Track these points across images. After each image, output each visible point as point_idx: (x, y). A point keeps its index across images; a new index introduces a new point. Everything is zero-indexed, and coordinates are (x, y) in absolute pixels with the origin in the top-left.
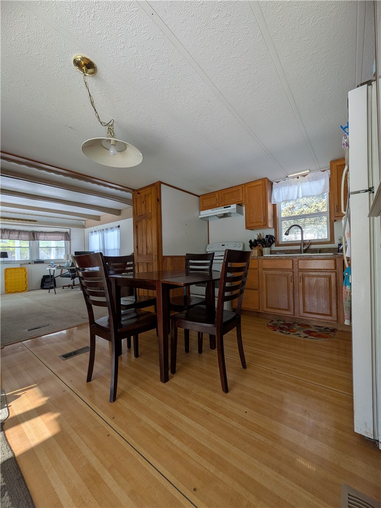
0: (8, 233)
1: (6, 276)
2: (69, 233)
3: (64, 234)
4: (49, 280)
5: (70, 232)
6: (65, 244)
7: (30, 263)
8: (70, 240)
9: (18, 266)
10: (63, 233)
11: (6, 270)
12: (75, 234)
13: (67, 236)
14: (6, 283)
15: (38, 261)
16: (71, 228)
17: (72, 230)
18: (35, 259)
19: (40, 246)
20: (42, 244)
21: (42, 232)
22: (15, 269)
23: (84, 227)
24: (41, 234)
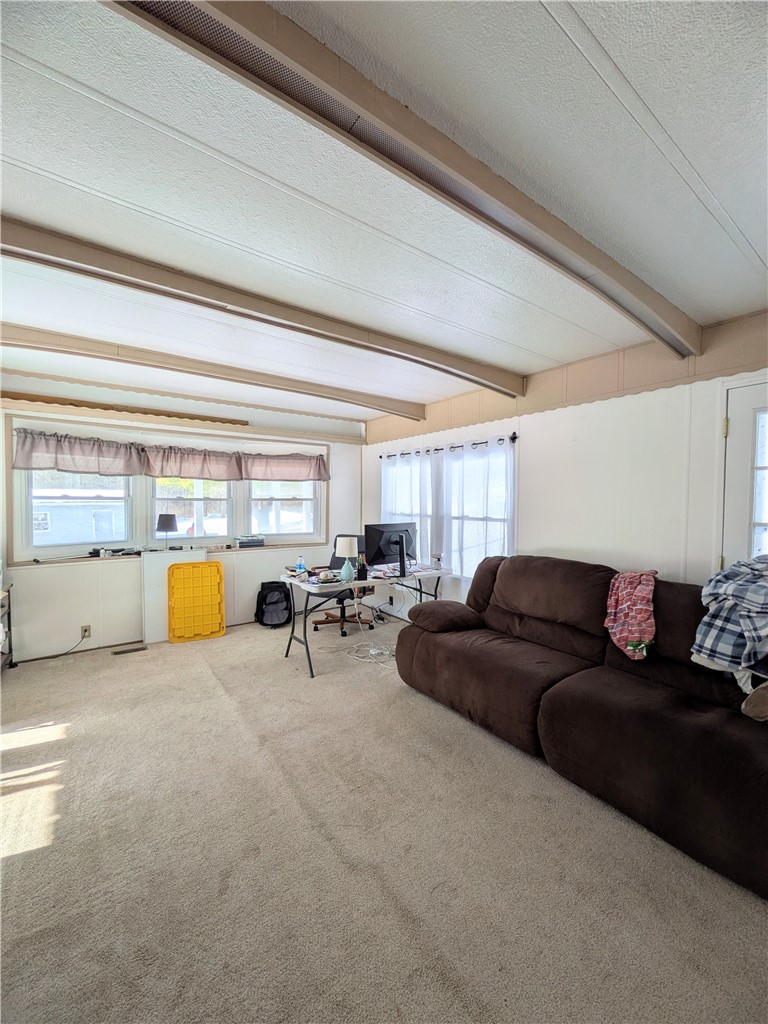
0: (178, 460)
1: (171, 588)
2: (325, 458)
3: (314, 462)
4: (276, 596)
5: (328, 455)
6: (315, 491)
7: (229, 547)
8: (327, 479)
9: (200, 556)
10: (311, 458)
11: (172, 569)
12: (341, 459)
13: (321, 468)
14: (171, 609)
15: (250, 542)
16: (331, 444)
17: (332, 451)
18: (241, 536)
19: (253, 497)
20: (259, 489)
21: (259, 455)
22: (194, 565)
23: (362, 440)
24: (257, 461)
